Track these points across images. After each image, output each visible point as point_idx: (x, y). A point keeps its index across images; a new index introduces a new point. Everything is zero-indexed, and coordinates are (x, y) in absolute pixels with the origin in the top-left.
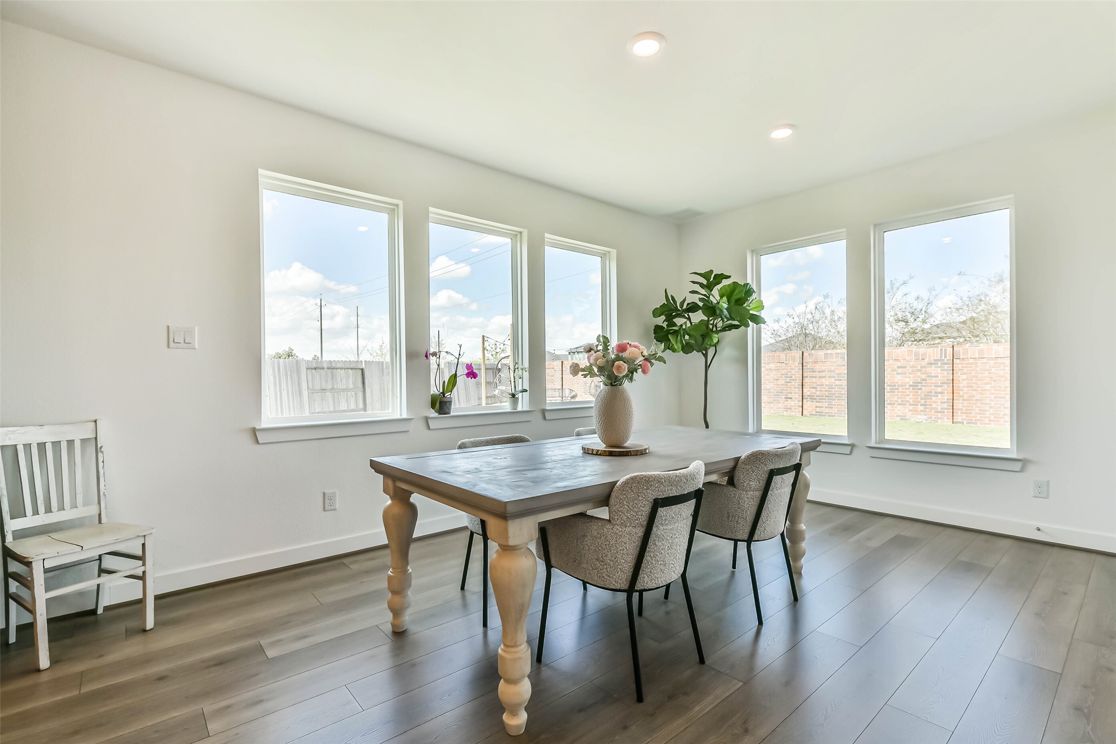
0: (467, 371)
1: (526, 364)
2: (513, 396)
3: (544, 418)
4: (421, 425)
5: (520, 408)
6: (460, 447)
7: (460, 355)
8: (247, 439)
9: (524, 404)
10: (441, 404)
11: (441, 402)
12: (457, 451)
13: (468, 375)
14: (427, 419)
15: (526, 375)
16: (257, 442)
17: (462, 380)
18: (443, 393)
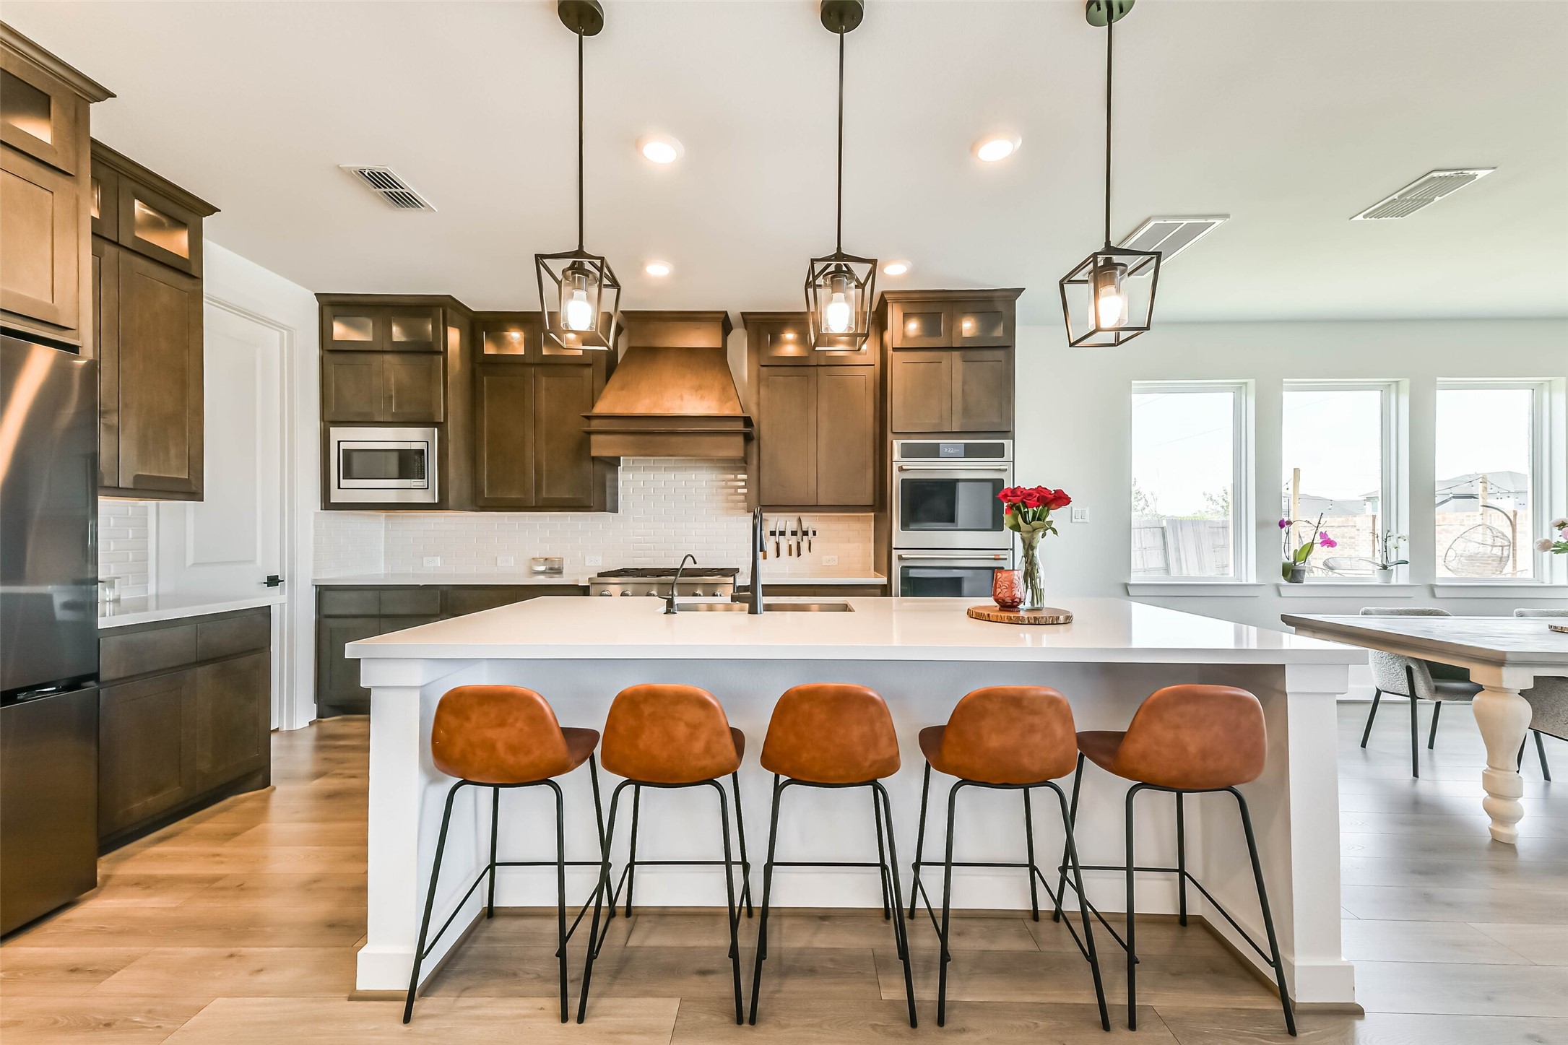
0: (1321, 541)
1: (1405, 530)
2: (1385, 567)
3: (1433, 595)
4: (1271, 593)
5: (1393, 582)
6: (1364, 613)
7: (1319, 523)
8: (1121, 591)
9: (1401, 576)
10: (1292, 573)
11: (1293, 571)
12: (1360, 616)
13: (1323, 544)
14: (1278, 587)
15: (1407, 544)
16: (1128, 594)
17: (1317, 547)
18: (1295, 562)
